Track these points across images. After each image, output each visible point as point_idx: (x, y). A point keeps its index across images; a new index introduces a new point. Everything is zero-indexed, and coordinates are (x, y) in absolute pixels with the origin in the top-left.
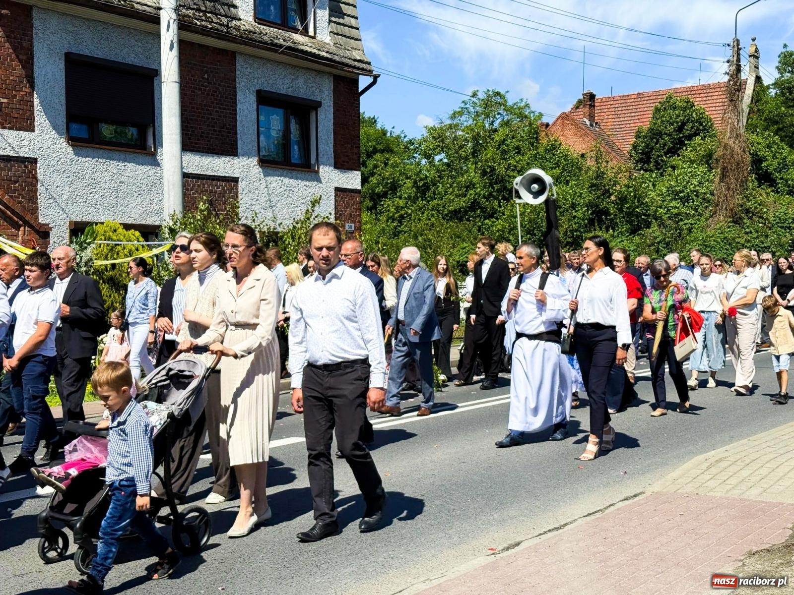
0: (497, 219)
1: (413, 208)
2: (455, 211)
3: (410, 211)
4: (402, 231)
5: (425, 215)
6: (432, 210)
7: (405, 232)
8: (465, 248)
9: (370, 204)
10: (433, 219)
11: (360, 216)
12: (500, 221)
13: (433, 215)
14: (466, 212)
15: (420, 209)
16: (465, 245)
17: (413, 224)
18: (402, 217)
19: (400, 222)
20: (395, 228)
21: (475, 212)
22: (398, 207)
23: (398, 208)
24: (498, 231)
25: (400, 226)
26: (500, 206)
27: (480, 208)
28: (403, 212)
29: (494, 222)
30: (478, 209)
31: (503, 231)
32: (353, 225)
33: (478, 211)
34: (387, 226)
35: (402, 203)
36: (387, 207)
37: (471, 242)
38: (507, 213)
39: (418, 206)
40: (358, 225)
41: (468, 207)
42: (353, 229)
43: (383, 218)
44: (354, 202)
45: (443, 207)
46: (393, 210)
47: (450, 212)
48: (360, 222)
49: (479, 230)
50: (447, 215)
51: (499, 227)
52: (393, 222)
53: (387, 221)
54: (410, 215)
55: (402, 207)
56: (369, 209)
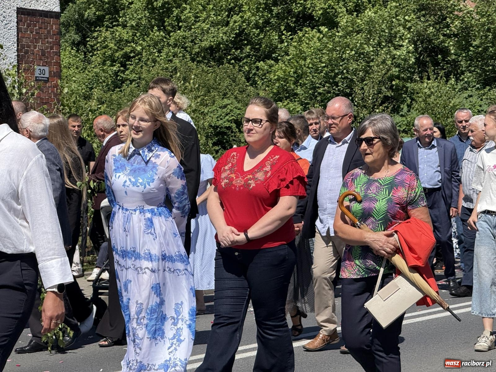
0: (276, 60)
1: (145, 44)
2: (211, 48)
3: (139, 48)
4: (127, 80)
5: (163, 54)
6: (175, 45)
7: (131, 82)
8: (225, 106)
9: (77, 38)
10: (176, 61)
11: (58, 54)
12: (280, 63)
13: (175, 55)
14: (228, 50)
15: (156, 44)
16: (226, 101)
17: (145, 68)
18: (127, 57)
19: (124, 65)
20: (116, 74)
21: (242, 50)
22: (121, 40)
23: (121, 43)
24: (278, 80)
25: (123, 72)
26: (282, 42)
27: (250, 43)
28: (127, 49)
29: (271, 66)
30: (247, 45)
31: (286, 81)
32: (47, 69)
33: (248, 49)
34: (103, 70)
35: (126, 34)
36: (104, 41)
37: (236, 98)
38: (292, 50)
39: (152, 39)
40: (55, 68)
41: (232, 42)
42: (47, 75)
43: (96, 59)
44: (49, 32)
45: (192, 41)
46: (112, 45)
47: (205, 50)
48: (59, 64)
49: (248, 79)
50: (198, 54)
51: (280, 73)
52: (112, 65)
53: (104, 63)
54: (140, 53)
55: (127, 41)
56: (76, 45)
